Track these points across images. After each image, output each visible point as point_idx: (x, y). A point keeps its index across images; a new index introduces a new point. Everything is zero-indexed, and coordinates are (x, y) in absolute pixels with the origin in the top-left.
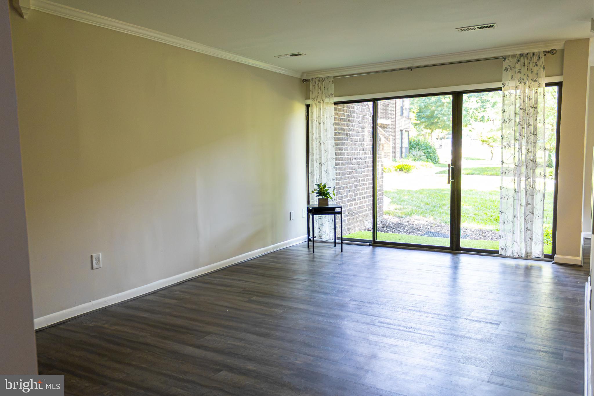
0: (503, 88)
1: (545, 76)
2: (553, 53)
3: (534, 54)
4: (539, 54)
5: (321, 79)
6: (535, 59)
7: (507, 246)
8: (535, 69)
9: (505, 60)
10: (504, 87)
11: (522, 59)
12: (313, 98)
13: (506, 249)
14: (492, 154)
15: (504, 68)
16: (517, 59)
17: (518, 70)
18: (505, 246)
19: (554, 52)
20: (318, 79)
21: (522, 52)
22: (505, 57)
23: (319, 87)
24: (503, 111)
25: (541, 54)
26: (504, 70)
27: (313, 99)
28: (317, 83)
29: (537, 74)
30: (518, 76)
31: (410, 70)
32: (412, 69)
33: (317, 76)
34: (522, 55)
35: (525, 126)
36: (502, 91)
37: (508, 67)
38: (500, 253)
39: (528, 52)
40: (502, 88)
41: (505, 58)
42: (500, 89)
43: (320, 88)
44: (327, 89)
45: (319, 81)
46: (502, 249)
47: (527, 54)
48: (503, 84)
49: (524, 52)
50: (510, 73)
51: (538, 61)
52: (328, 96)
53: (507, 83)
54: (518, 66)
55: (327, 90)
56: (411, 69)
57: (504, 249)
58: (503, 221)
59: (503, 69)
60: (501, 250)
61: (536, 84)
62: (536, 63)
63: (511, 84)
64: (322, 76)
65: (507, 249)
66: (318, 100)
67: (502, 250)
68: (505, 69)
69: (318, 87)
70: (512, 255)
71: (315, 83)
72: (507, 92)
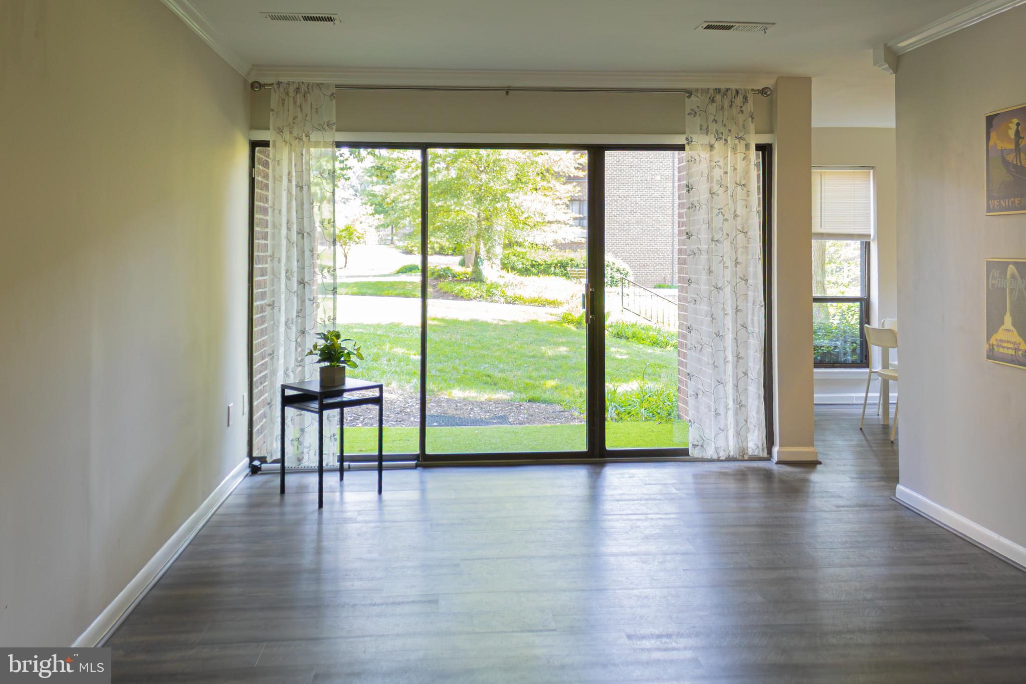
0: (686, 146)
1: (754, 132)
2: (766, 93)
3: (737, 92)
4: (746, 93)
5: (303, 88)
6: (739, 100)
7: (704, 439)
8: (741, 118)
9: (689, 97)
10: (688, 144)
11: (718, 98)
12: (279, 128)
13: (702, 446)
14: (346, 257)
15: (688, 110)
16: (710, 98)
17: (714, 117)
18: (699, 439)
19: (768, 93)
20: (296, 86)
21: (718, 87)
22: (691, 91)
23: (298, 104)
24: (689, 187)
25: (749, 93)
26: (689, 114)
27: (280, 131)
28: (292, 94)
29: (744, 126)
30: (713, 127)
31: (505, 92)
32: (510, 93)
33: (292, 79)
34: (719, 91)
35: (730, 216)
36: (685, 150)
37: (697, 110)
38: (692, 453)
39: (727, 87)
40: (684, 145)
41: (690, 93)
42: (681, 148)
43: (301, 107)
44: (317, 109)
45: (297, 90)
46: (694, 446)
47: (727, 90)
48: (687, 139)
49: (723, 86)
50: (698, 120)
51: (744, 105)
52: (321, 128)
53: (695, 138)
54: (712, 108)
55: (317, 113)
56: (508, 90)
57: (698, 445)
58: (694, 392)
59: (687, 113)
60: (693, 449)
61: (743, 143)
62: (741, 107)
63: (701, 139)
64: (307, 80)
65: (705, 446)
66: (295, 134)
67: (695, 448)
68: (691, 112)
69: (295, 103)
70: (715, 457)
71: (287, 94)
72: (693, 153)
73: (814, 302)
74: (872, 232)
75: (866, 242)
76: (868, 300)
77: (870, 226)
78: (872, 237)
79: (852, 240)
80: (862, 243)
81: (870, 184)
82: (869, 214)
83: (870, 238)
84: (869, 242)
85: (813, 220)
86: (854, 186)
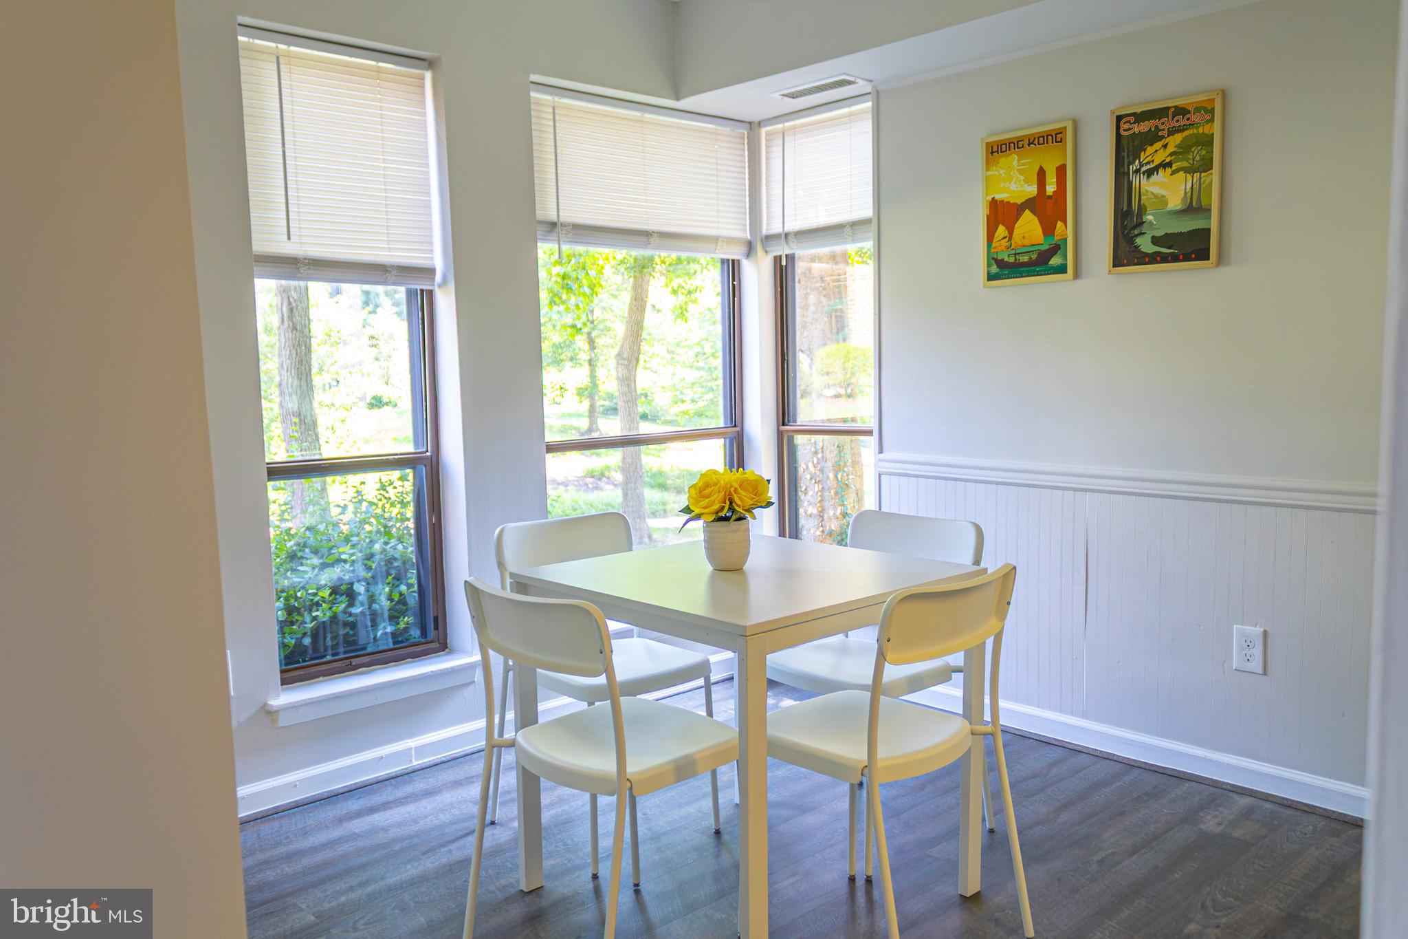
73: (269, 480)
74: (438, 262)
75: (422, 291)
76: (434, 459)
77: (431, 243)
78: (438, 277)
79: (385, 283)
80: (410, 294)
81: (424, 114)
82: (428, 206)
83: (433, 279)
84: (431, 293)
85: (253, 214)
86: (381, 116)
